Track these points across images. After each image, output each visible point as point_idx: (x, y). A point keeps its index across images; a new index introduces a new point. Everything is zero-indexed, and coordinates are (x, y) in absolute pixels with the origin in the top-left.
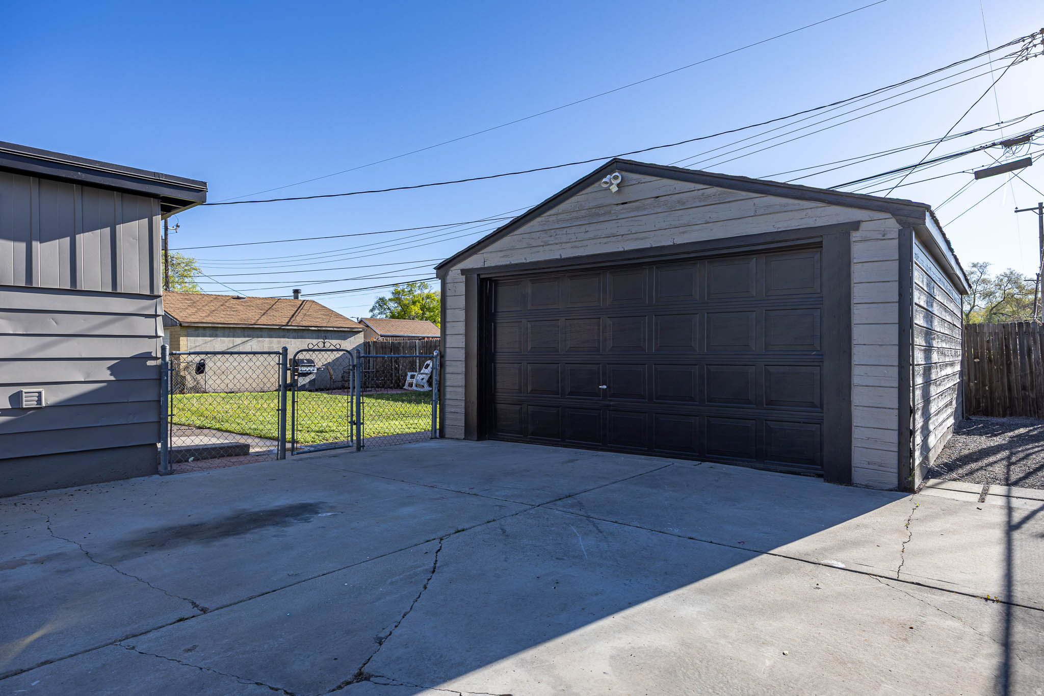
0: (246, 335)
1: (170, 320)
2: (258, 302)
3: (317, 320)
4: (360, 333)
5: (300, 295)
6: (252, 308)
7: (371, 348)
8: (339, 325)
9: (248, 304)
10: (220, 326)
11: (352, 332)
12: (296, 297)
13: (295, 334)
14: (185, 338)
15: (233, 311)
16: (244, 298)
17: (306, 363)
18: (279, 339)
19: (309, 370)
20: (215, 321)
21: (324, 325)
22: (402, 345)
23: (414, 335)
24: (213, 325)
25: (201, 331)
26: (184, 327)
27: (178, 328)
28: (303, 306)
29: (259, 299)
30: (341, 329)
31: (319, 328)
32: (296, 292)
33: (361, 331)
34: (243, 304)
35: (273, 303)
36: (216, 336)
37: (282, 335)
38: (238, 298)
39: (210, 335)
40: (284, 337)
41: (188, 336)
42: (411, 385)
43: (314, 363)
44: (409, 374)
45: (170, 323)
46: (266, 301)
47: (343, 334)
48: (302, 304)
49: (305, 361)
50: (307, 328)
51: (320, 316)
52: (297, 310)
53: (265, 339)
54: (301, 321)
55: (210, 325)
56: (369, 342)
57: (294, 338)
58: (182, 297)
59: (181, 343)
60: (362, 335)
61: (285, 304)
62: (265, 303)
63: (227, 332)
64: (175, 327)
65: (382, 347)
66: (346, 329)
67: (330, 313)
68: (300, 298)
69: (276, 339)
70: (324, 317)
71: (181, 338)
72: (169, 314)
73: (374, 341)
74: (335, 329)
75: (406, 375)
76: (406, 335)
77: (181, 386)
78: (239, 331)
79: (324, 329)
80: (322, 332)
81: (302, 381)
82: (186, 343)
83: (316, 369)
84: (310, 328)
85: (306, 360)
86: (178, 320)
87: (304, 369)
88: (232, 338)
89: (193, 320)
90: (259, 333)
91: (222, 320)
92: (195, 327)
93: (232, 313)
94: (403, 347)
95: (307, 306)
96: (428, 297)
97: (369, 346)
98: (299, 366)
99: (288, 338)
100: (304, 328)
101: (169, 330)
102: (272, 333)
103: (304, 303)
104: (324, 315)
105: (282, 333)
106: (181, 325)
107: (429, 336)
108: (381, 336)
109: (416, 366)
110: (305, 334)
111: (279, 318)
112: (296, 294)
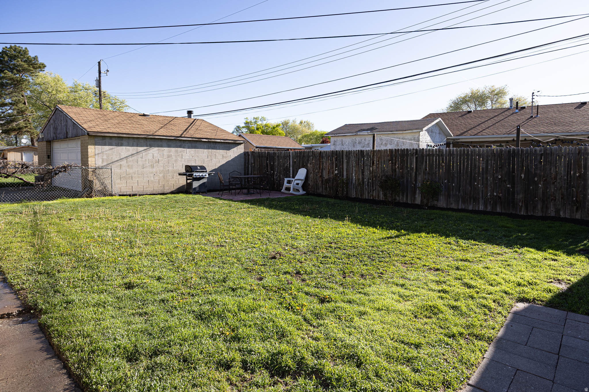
0: (148, 144)
1: (80, 130)
2: (160, 119)
3: (207, 134)
4: (241, 145)
5: (192, 115)
6: (155, 123)
7: (250, 157)
8: (225, 138)
9: (152, 120)
10: (125, 136)
11: (235, 144)
12: (190, 117)
13: (189, 144)
14: (93, 147)
15: (138, 125)
16: (148, 115)
17: (199, 169)
18: (176, 149)
19: (202, 175)
20: (120, 132)
21: (213, 137)
22: (277, 155)
23: (280, 147)
24: (118, 135)
25: (107, 140)
26: (92, 136)
27: (86, 137)
28: (194, 122)
29: (161, 116)
30: (227, 141)
31: (209, 140)
32: (190, 113)
33: (242, 143)
34: (148, 120)
35: (171, 121)
36: (122, 145)
37: (179, 145)
38: (144, 115)
39: (116, 144)
40: (180, 147)
41: (95, 144)
42: (288, 189)
43: (206, 169)
44: (286, 180)
45: (81, 132)
46: (167, 119)
47: (228, 145)
48: (193, 122)
49: (199, 168)
50: (200, 140)
51: (209, 131)
52: (189, 126)
53: (164, 148)
54: (193, 133)
55: (116, 135)
56: (248, 152)
57: (189, 148)
58: (96, 112)
59: (89, 150)
60: (242, 146)
61: (181, 121)
62: (165, 120)
63: (131, 141)
64: (84, 136)
65: (259, 157)
66: (230, 141)
67: (216, 129)
68: (192, 117)
69: (174, 148)
70: (212, 132)
71: (89, 147)
72: (80, 125)
73: (252, 152)
74: (222, 141)
75: (284, 180)
76: (274, 147)
77: (88, 190)
78: (142, 141)
79: (213, 140)
80: (212, 144)
81: (196, 184)
82: (93, 150)
83: (207, 174)
84: (202, 140)
85: (199, 166)
86: (86, 130)
87: (197, 174)
88: (136, 148)
89: (99, 130)
90: (159, 143)
91: (127, 131)
92: (103, 136)
93: (138, 126)
94: (278, 157)
95: (198, 123)
96: (266, 126)
97: (249, 155)
98: (194, 172)
99: (184, 148)
100: (197, 139)
101: (80, 140)
102: (170, 143)
103: (195, 121)
104: (212, 130)
105: (179, 144)
106: (88, 134)
107: (291, 148)
108: (257, 147)
109: (290, 172)
110: (198, 144)
111: (175, 131)
112: (189, 114)
